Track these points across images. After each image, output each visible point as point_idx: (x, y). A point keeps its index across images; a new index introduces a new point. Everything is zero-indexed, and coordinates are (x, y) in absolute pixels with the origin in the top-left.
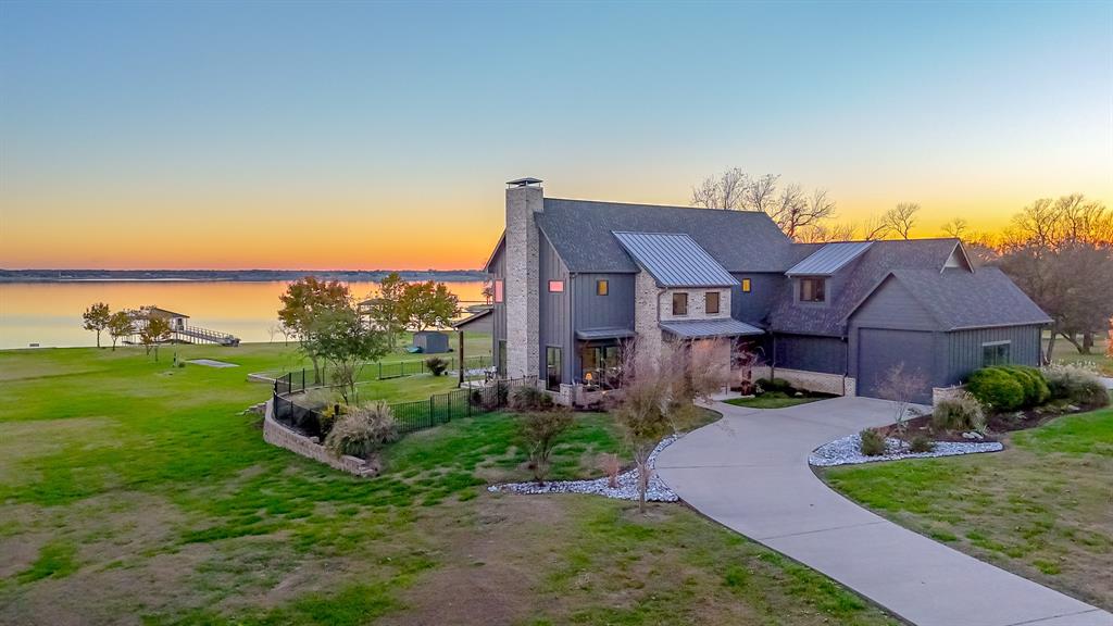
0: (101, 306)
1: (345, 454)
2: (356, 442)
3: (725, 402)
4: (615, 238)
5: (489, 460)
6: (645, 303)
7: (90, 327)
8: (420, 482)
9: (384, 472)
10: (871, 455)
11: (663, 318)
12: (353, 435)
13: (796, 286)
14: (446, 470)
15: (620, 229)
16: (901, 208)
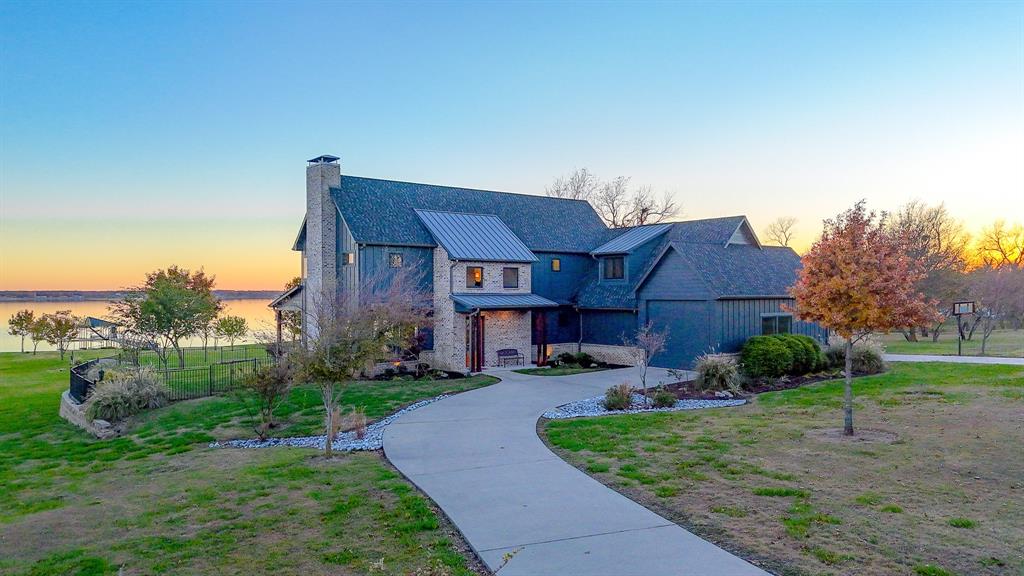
0: (26, 312)
1: (95, 418)
2: (109, 406)
3: (515, 371)
4: (416, 215)
5: (235, 421)
6: (441, 276)
7: (15, 333)
9: (126, 433)
10: (610, 410)
11: (455, 290)
12: (107, 398)
13: (601, 266)
14: (184, 430)
15: (422, 207)
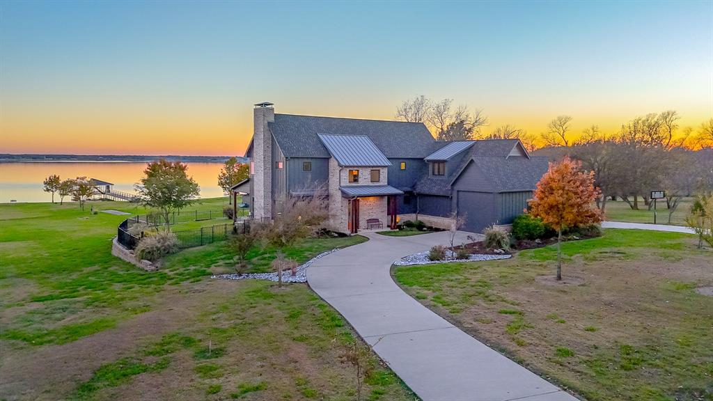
0: (55, 177)
1: (142, 259)
2: (149, 252)
3: (377, 233)
4: (319, 138)
5: (221, 263)
6: (333, 176)
7: (48, 190)
8: (177, 274)
9: (161, 268)
10: (432, 260)
11: (342, 184)
12: (148, 248)
13: (431, 166)
14: (194, 268)
15: (323, 132)
16: (560, 119)
